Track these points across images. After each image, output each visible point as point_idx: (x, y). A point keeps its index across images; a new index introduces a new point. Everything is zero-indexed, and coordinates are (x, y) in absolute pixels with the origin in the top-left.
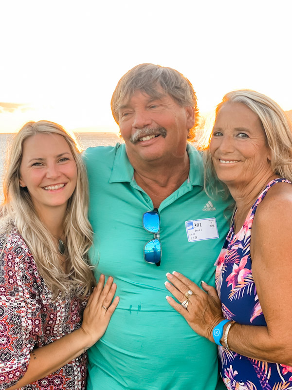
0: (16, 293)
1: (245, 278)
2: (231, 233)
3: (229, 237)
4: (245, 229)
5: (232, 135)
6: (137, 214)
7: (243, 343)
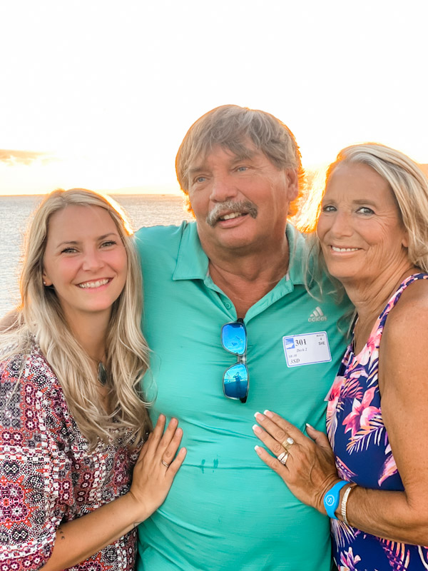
0: (37, 444)
1: (371, 421)
2: (349, 353)
3: (347, 359)
4: (370, 347)
5: (350, 211)
6: (214, 328)
7: (370, 516)
